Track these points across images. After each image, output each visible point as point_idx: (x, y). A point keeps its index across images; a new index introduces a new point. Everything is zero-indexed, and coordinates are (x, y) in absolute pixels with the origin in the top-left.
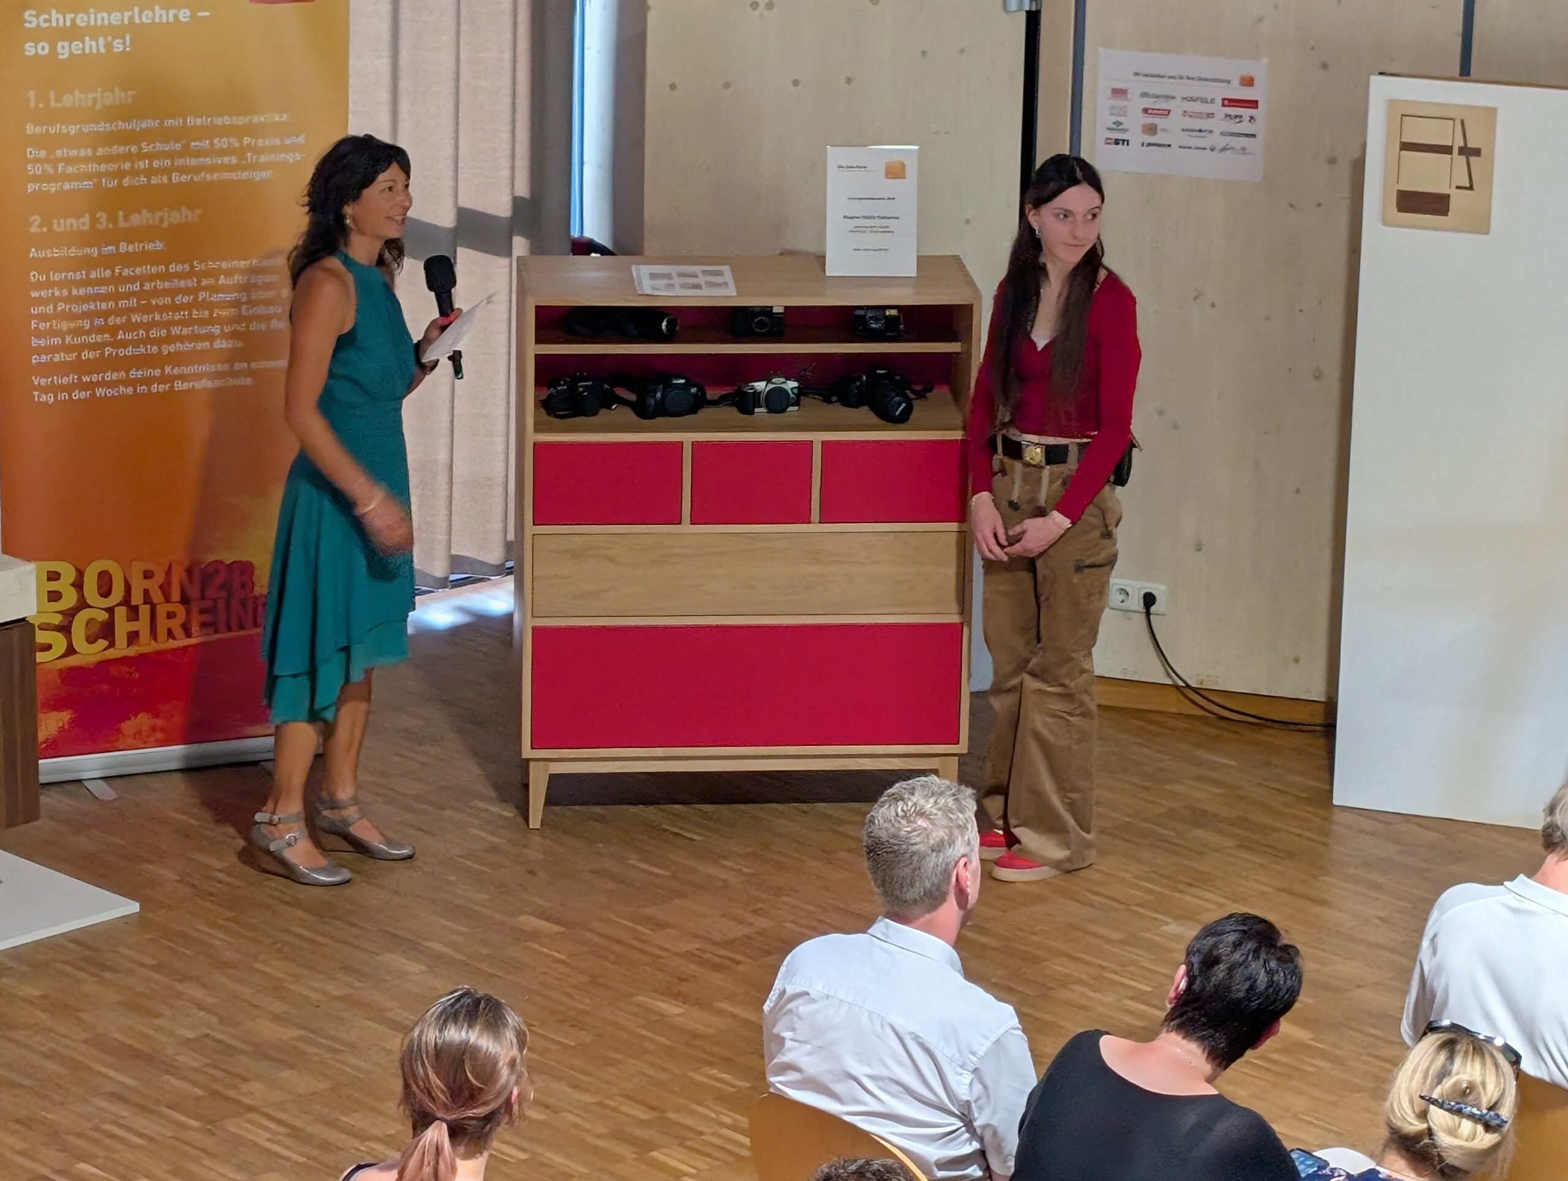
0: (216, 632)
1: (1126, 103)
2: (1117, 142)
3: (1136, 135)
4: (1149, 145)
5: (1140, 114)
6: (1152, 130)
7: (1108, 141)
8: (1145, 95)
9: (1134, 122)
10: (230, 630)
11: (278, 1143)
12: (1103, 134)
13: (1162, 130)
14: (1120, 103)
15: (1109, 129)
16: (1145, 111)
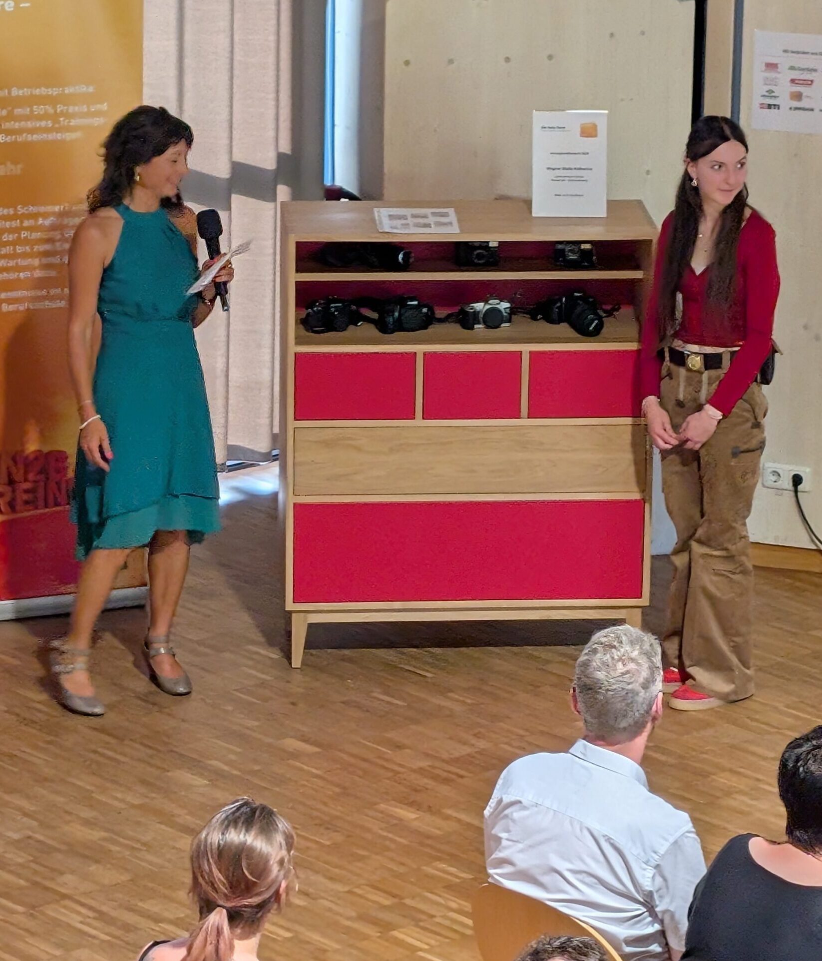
0: (36, 508)
1: (778, 76)
2: (769, 106)
3: (785, 101)
4: (796, 109)
5: (789, 84)
6: (798, 96)
7: (762, 106)
8: (792, 68)
9: (784, 90)
10: (46, 506)
11: (89, 925)
12: (758, 100)
13: (808, 97)
14: (772, 75)
15: (764, 96)
16: (793, 81)
